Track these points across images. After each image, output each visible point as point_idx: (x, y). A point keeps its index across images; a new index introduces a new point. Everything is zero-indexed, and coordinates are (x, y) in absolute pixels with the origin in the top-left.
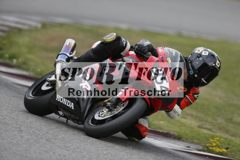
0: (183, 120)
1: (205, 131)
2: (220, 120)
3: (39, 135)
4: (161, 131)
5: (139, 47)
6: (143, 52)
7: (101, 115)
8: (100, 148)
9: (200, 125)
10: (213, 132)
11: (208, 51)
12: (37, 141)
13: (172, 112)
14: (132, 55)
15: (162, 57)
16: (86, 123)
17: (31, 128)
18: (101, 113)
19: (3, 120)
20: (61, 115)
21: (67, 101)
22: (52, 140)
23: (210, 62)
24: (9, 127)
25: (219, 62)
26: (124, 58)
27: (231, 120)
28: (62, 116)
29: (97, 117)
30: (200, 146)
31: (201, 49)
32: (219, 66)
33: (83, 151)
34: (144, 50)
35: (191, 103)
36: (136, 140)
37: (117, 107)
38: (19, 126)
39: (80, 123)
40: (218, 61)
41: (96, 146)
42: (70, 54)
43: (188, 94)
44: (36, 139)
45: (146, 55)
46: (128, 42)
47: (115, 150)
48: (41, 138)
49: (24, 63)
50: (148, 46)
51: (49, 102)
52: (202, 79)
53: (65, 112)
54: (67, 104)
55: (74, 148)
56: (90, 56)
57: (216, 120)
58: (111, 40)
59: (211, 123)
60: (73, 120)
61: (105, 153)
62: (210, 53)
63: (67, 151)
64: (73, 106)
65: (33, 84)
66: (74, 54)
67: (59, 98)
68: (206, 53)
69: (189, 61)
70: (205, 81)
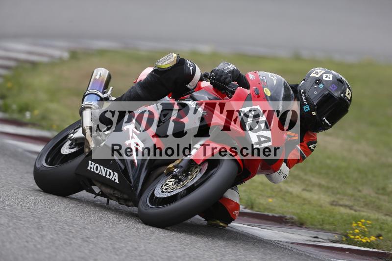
0: (306, 195)
1: (343, 210)
2: (366, 191)
3: (71, 232)
4: (271, 214)
5: (216, 74)
6: (224, 83)
7: (166, 189)
8: (172, 248)
9: (334, 201)
10: (355, 211)
11: (331, 74)
12: (67, 242)
14: (207, 88)
15: (256, 88)
16: (141, 203)
17: (57, 222)
18: (164, 187)
19: (11, 211)
20: (97, 192)
21: (107, 171)
22: (92, 240)
23: (337, 90)
24: (22, 222)
25: (350, 91)
26: (194, 93)
27: (384, 189)
28: (98, 195)
29: (158, 194)
30: (334, 235)
31: (320, 71)
32: (349, 98)
33: (143, 254)
34: (226, 78)
35: (304, 158)
36: (221, 224)
38: (37, 220)
39: (131, 204)
40: (348, 89)
41: (165, 245)
42: (104, 93)
43: (300, 144)
44: (66, 238)
45: (229, 86)
46: (197, 66)
47: (196, 249)
48: (73, 237)
49: (44, 118)
50: (232, 72)
51: (76, 174)
52: (324, 118)
53: (104, 189)
54: (106, 175)
55: (129, 250)
56: (137, 94)
57: (359, 191)
58: (169, 66)
59: (352, 195)
60: (118, 199)
61: (179, 255)
63: (117, 255)
64: (117, 178)
66: (109, 92)
67: (92, 166)
68: (328, 77)
69: (302, 91)
70: (328, 123)
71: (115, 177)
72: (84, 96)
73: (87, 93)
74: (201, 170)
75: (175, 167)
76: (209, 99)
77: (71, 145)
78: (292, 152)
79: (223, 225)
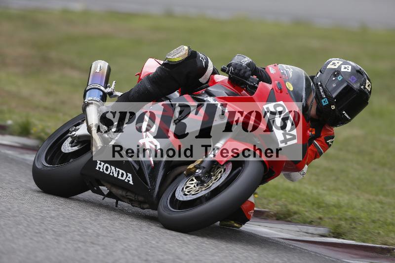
5: (235, 69)
6: (243, 77)
7: (188, 192)
11: (350, 65)
15: (279, 83)
18: (186, 190)
20: (105, 193)
21: (119, 171)
23: (356, 82)
25: (369, 83)
28: (107, 196)
31: (338, 62)
34: (245, 72)
35: (321, 153)
40: (367, 81)
42: (106, 87)
43: (317, 139)
45: (249, 81)
46: (209, 59)
50: (249, 65)
52: (344, 112)
53: (114, 190)
54: (118, 176)
56: (146, 89)
58: (180, 59)
62: (353, 68)
64: (131, 179)
66: (113, 87)
67: (101, 166)
68: (347, 68)
69: (319, 84)
70: (347, 116)
71: (129, 178)
72: (86, 92)
73: (88, 88)
74: (225, 170)
75: (196, 168)
76: (227, 94)
77: (71, 143)
78: (310, 148)
79: (237, 225)
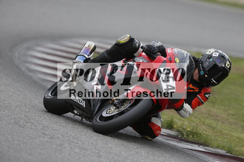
5: (148, 47)
6: (152, 53)
7: (109, 112)
11: (218, 52)
13: (182, 111)
14: (144, 57)
15: (170, 57)
16: (94, 121)
17: (110, 153)
18: (108, 111)
23: (220, 63)
25: (229, 63)
29: (104, 114)
31: (212, 50)
32: (229, 67)
34: (154, 50)
35: (203, 103)
36: (149, 138)
37: (124, 104)
42: (88, 56)
43: (200, 94)
51: (65, 101)
52: (212, 79)
54: (79, 102)
56: (104, 57)
62: (220, 54)
64: (84, 104)
65: (54, 84)
66: (91, 55)
68: (216, 55)
70: (215, 82)
72: (77, 57)
73: (78, 54)
74: (130, 102)
76: (143, 61)
78: (195, 99)
79: (150, 139)
